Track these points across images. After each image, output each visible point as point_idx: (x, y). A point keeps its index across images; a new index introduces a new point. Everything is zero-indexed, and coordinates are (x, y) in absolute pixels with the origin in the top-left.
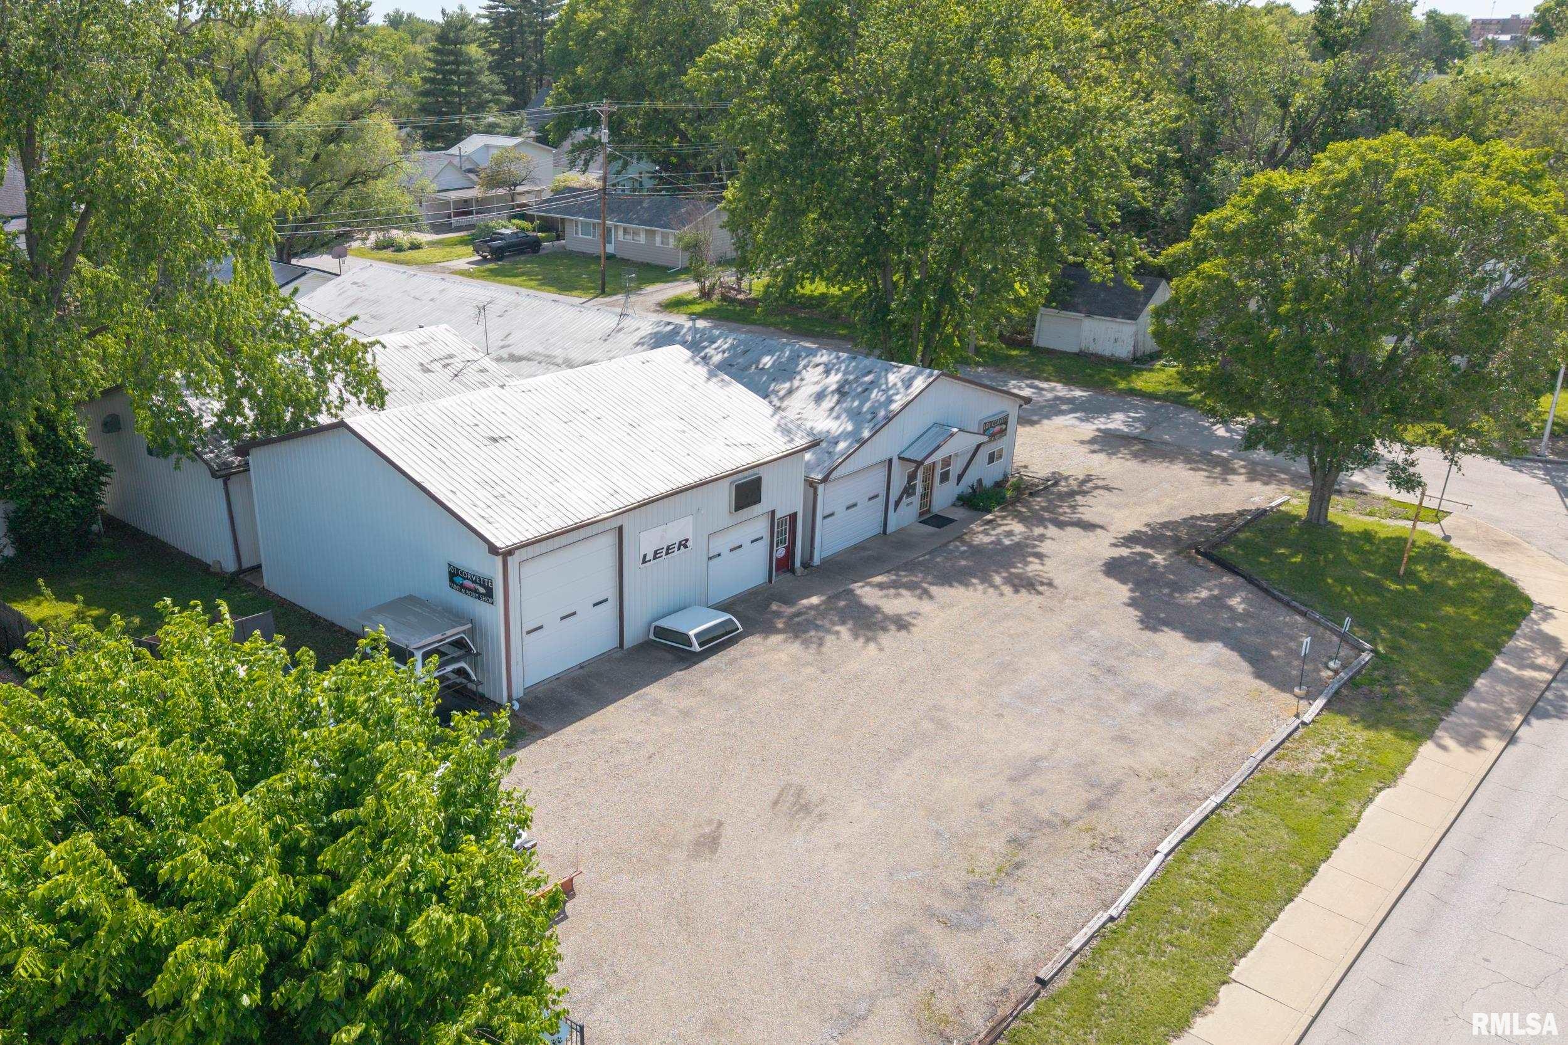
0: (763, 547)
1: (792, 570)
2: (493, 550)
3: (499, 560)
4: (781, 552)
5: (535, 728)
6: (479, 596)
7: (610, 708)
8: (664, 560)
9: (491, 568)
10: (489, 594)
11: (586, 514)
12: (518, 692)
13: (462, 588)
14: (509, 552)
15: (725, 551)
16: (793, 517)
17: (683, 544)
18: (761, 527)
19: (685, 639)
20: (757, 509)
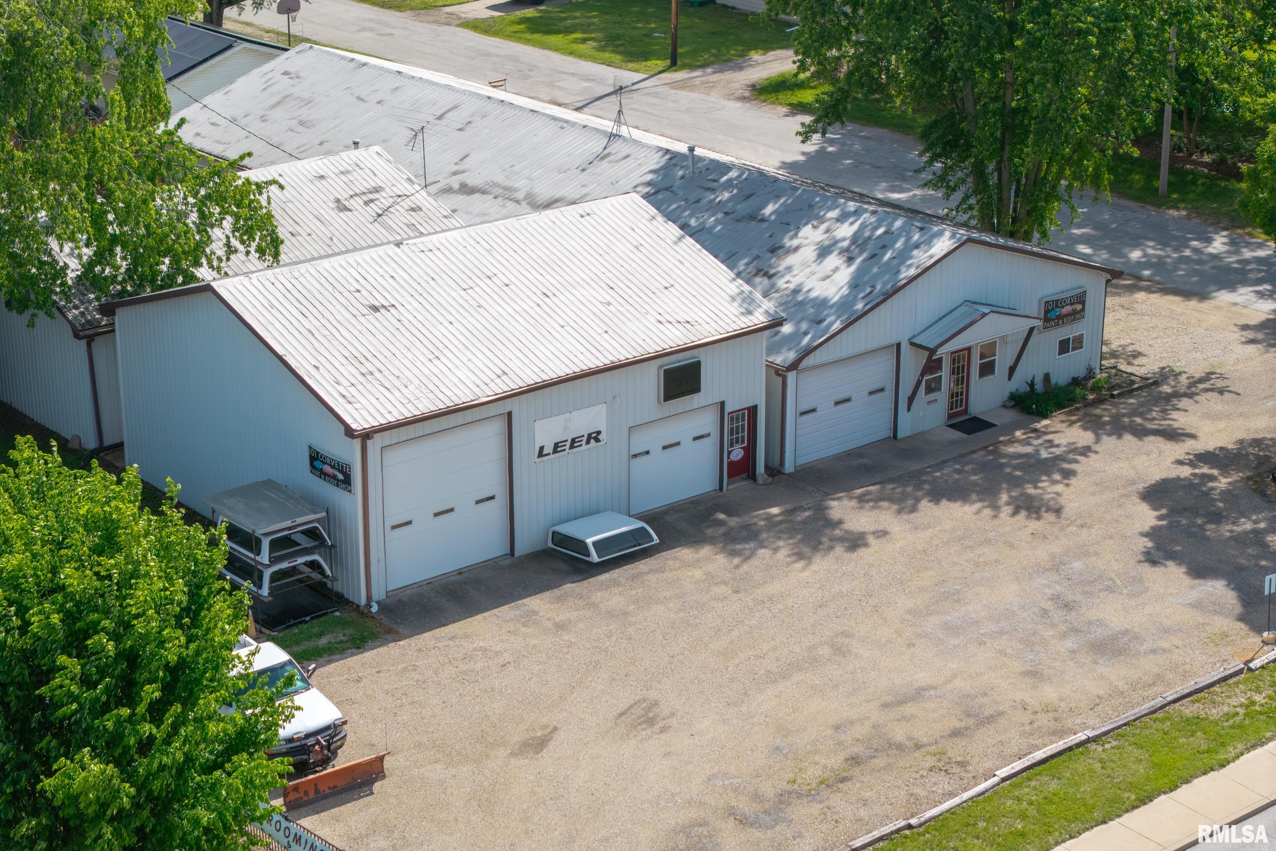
0: (709, 448)
1: (753, 477)
2: (349, 432)
3: (357, 443)
4: (738, 454)
5: (389, 631)
6: (337, 483)
7: (479, 617)
8: (568, 455)
9: (350, 453)
10: (347, 482)
11: (463, 396)
12: (379, 593)
13: (322, 474)
14: (366, 436)
15: (656, 450)
16: (753, 411)
17: (594, 437)
18: (707, 422)
19: (580, 546)
20: (695, 400)
